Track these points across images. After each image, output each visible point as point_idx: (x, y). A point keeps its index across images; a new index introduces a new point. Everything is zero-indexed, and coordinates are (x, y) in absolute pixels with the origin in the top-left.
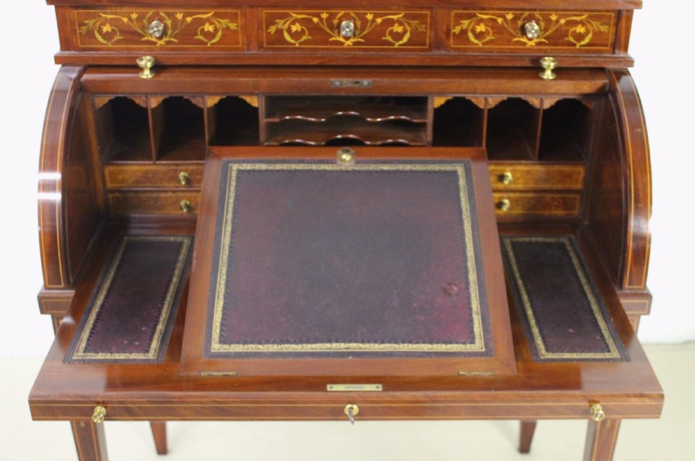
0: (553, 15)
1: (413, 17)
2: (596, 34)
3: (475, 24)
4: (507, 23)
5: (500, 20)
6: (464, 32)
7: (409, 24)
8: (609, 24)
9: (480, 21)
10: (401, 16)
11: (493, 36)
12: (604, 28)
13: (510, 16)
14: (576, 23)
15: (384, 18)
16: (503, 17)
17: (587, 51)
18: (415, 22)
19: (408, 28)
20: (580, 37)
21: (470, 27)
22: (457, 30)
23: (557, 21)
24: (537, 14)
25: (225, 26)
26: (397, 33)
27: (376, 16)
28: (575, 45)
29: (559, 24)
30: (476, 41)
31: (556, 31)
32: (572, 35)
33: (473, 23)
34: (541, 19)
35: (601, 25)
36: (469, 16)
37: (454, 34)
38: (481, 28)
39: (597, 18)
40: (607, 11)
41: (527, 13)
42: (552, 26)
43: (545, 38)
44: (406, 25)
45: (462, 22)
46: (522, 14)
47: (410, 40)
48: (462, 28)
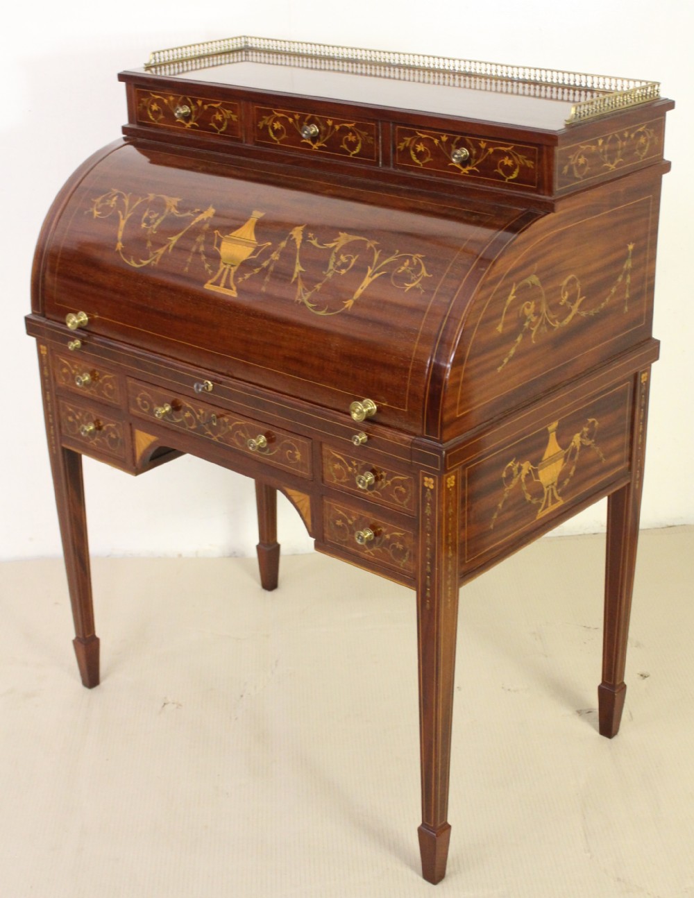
0: (482, 142)
1: (363, 128)
2: (524, 169)
3: (416, 143)
4: (443, 147)
5: (436, 141)
6: (407, 150)
7: (359, 134)
8: (533, 159)
9: (420, 140)
10: (353, 125)
11: (431, 157)
12: (530, 164)
13: (444, 139)
14: (503, 154)
15: (341, 125)
16: (439, 138)
17: (516, 186)
18: (365, 133)
19: (359, 138)
20: (508, 170)
21: (412, 146)
22: (401, 147)
23: (486, 150)
24: (467, 139)
25: (229, 117)
26: (351, 141)
27: (335, 122)
28: (504, 179)
29: (487, 154)
30: (417, 161)
31: (486, 160)
32: (500, 168)
33: (413, 142)
34: (471, 144)
35: (527, 159)
36: (412, 134)
37: (399, 149)
38: (420, 148)
39: (522, 151)
40: (531, 144)
41: (459, 137)
42: (482, 154)
43: (476, 166)
44: (357, 134)
45: (406, 138)
46: (455, 138)
47: (361, 150)
48: (405, 146)
